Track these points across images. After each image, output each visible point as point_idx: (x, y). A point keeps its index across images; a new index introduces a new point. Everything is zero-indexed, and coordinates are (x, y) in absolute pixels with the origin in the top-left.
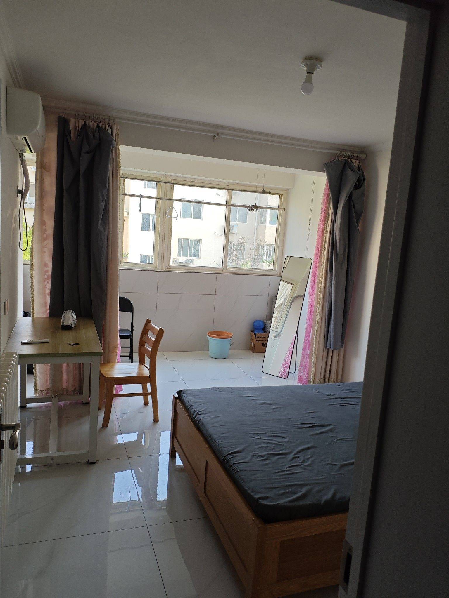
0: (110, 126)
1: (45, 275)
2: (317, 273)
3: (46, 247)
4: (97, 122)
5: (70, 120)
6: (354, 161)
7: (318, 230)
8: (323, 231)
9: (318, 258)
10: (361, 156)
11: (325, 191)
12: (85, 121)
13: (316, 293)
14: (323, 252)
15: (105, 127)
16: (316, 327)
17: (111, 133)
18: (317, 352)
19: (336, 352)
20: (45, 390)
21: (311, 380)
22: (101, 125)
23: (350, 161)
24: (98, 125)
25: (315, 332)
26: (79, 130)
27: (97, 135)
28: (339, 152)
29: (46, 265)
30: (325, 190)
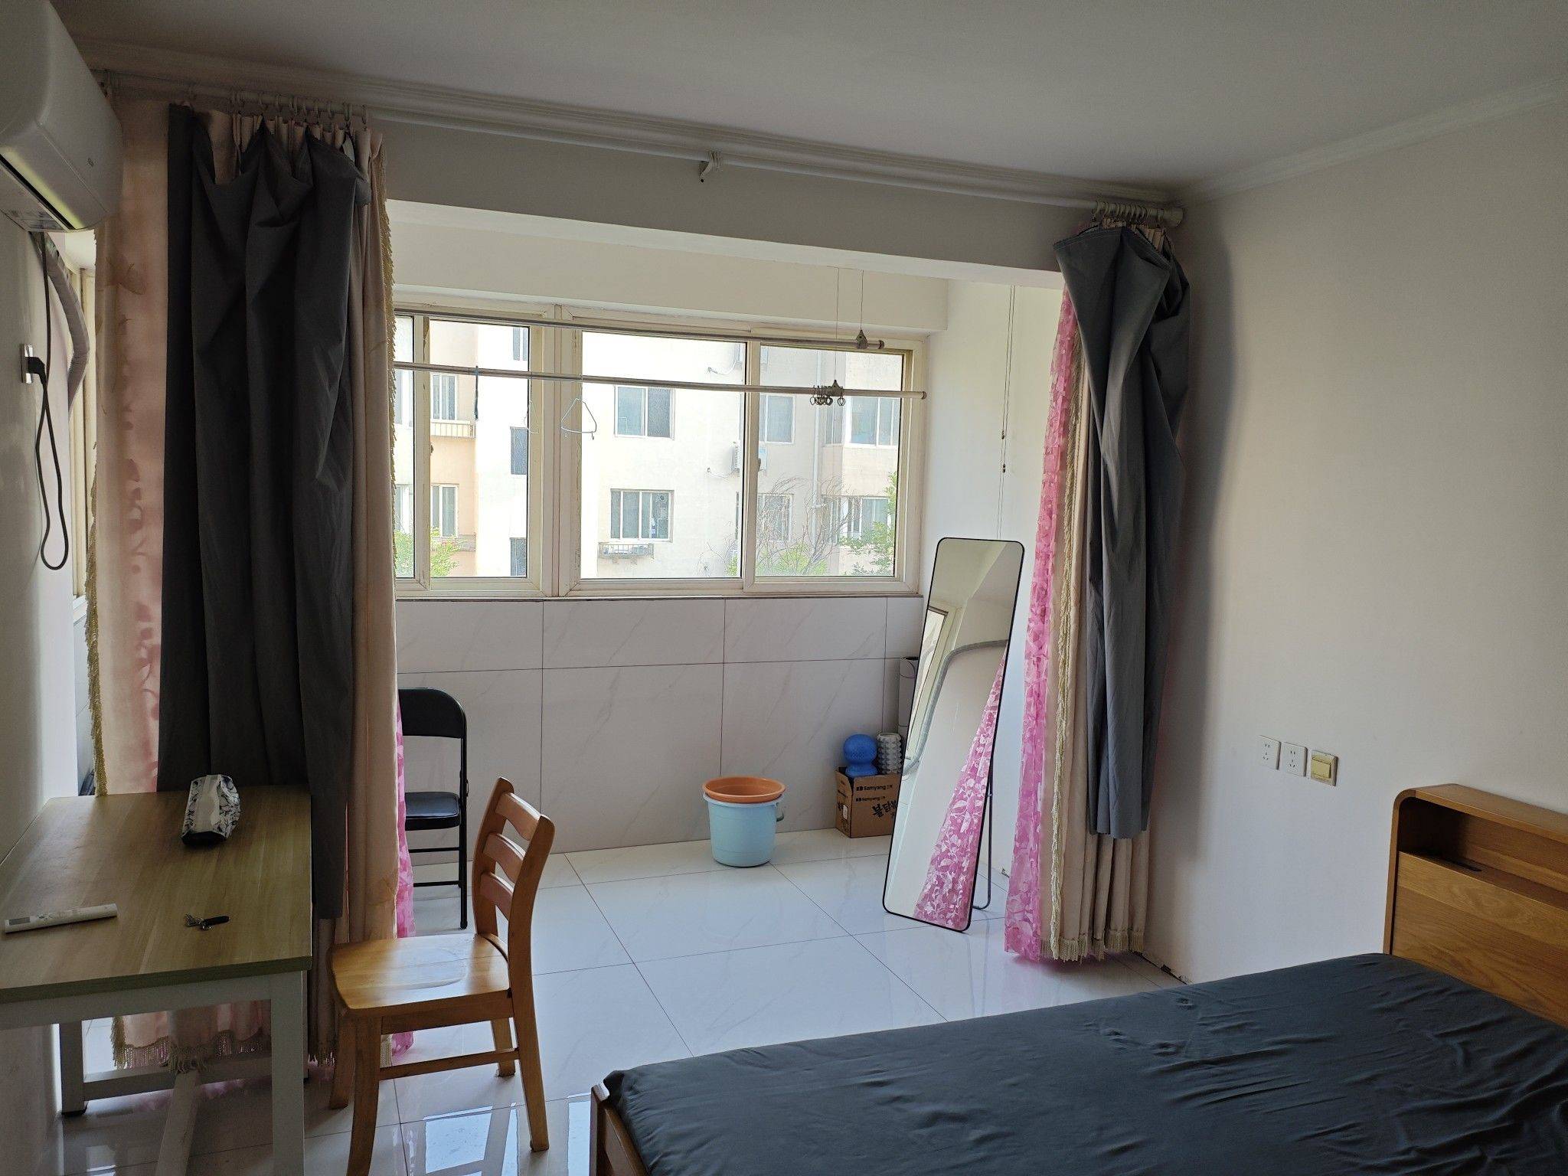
0: (349, 134)
1: (138, 648)
2: (1052, 592)
3: (140, 550)
4: (305, 124)
5: (208, 116)
6: (1149, 232)
7: (1047, 454)
8: (1063, 455)
9: (1052, 543)
10: (1167, 214)
11: (1061, 330)
12: (263, 121)
13: (1050, 655)
14: (1066, 523)
15: (334, 137)
16: (1058, 764)
17: (352, 158)
18: (1064, 848)
19: (1124, 846)
20: (153, 1044)
21: (1053, 940)
22: (317, 133)
23: (1137, 232)
24: (308, 135)
25: (1056, 783)
26: (244, 151)
27: (304, 165)
28: (1101, 206)
29: (142, 613)
30: (1061, 325)
